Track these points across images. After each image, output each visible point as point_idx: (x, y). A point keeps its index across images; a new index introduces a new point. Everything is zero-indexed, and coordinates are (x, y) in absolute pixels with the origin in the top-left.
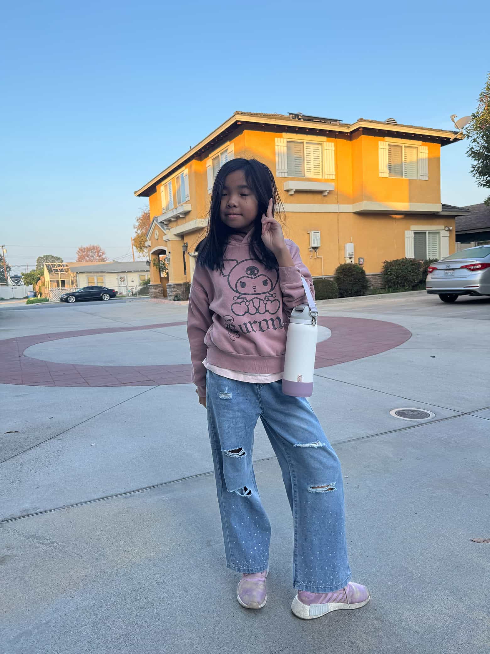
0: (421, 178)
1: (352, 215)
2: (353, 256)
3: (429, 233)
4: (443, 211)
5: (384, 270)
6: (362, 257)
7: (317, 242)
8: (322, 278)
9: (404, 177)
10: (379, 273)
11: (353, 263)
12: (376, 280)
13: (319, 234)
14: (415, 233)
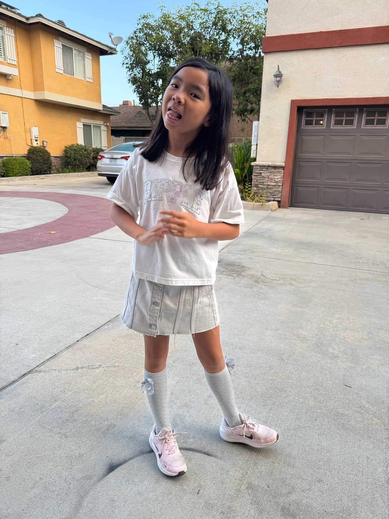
0: (88, 80)
1: (33, 101)
2: (38, 139)
3: (93, 126)
4: (103, 110)
5: (64, 152)
6: (46, 141)
7: (6, 122)
8: (13, 157)
9: (75, 76)
10: (60, 156)
11: (39, 145)
12: (58, 161)
13: (7, 115)
14: (84, 125)
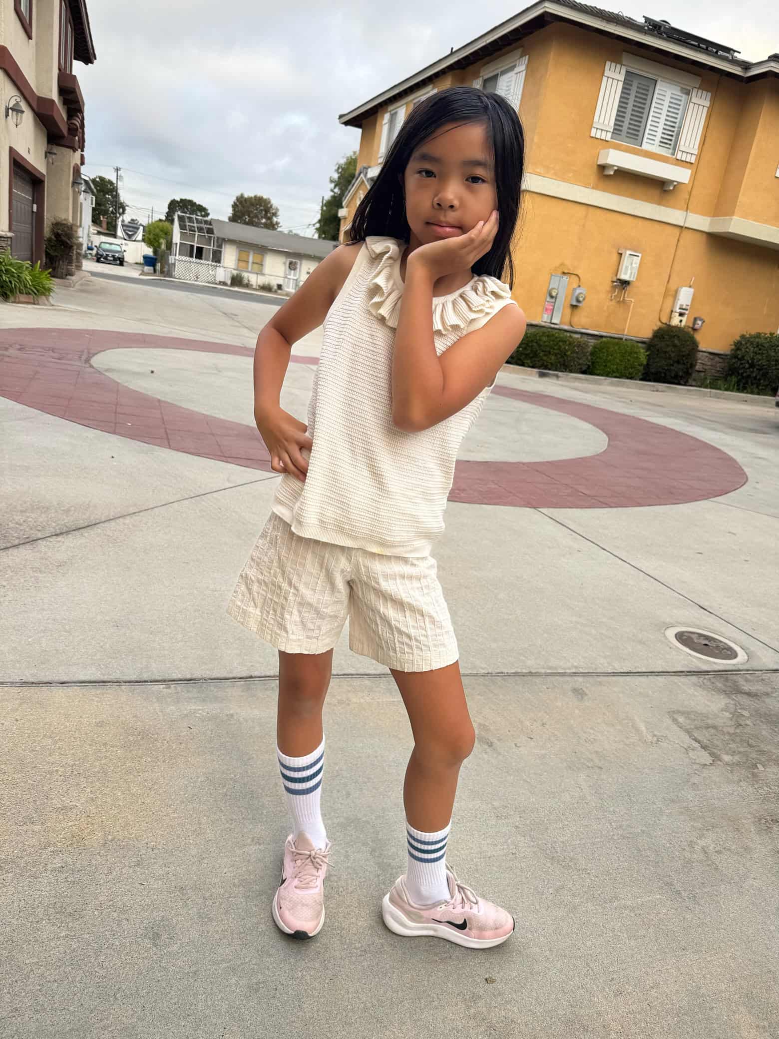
1: (705, 235)
2: (687, 312)
5: (733, 347)
10: (722, 352)
11: (683, 324)
12: (714, 364)
13: (639, 258)
